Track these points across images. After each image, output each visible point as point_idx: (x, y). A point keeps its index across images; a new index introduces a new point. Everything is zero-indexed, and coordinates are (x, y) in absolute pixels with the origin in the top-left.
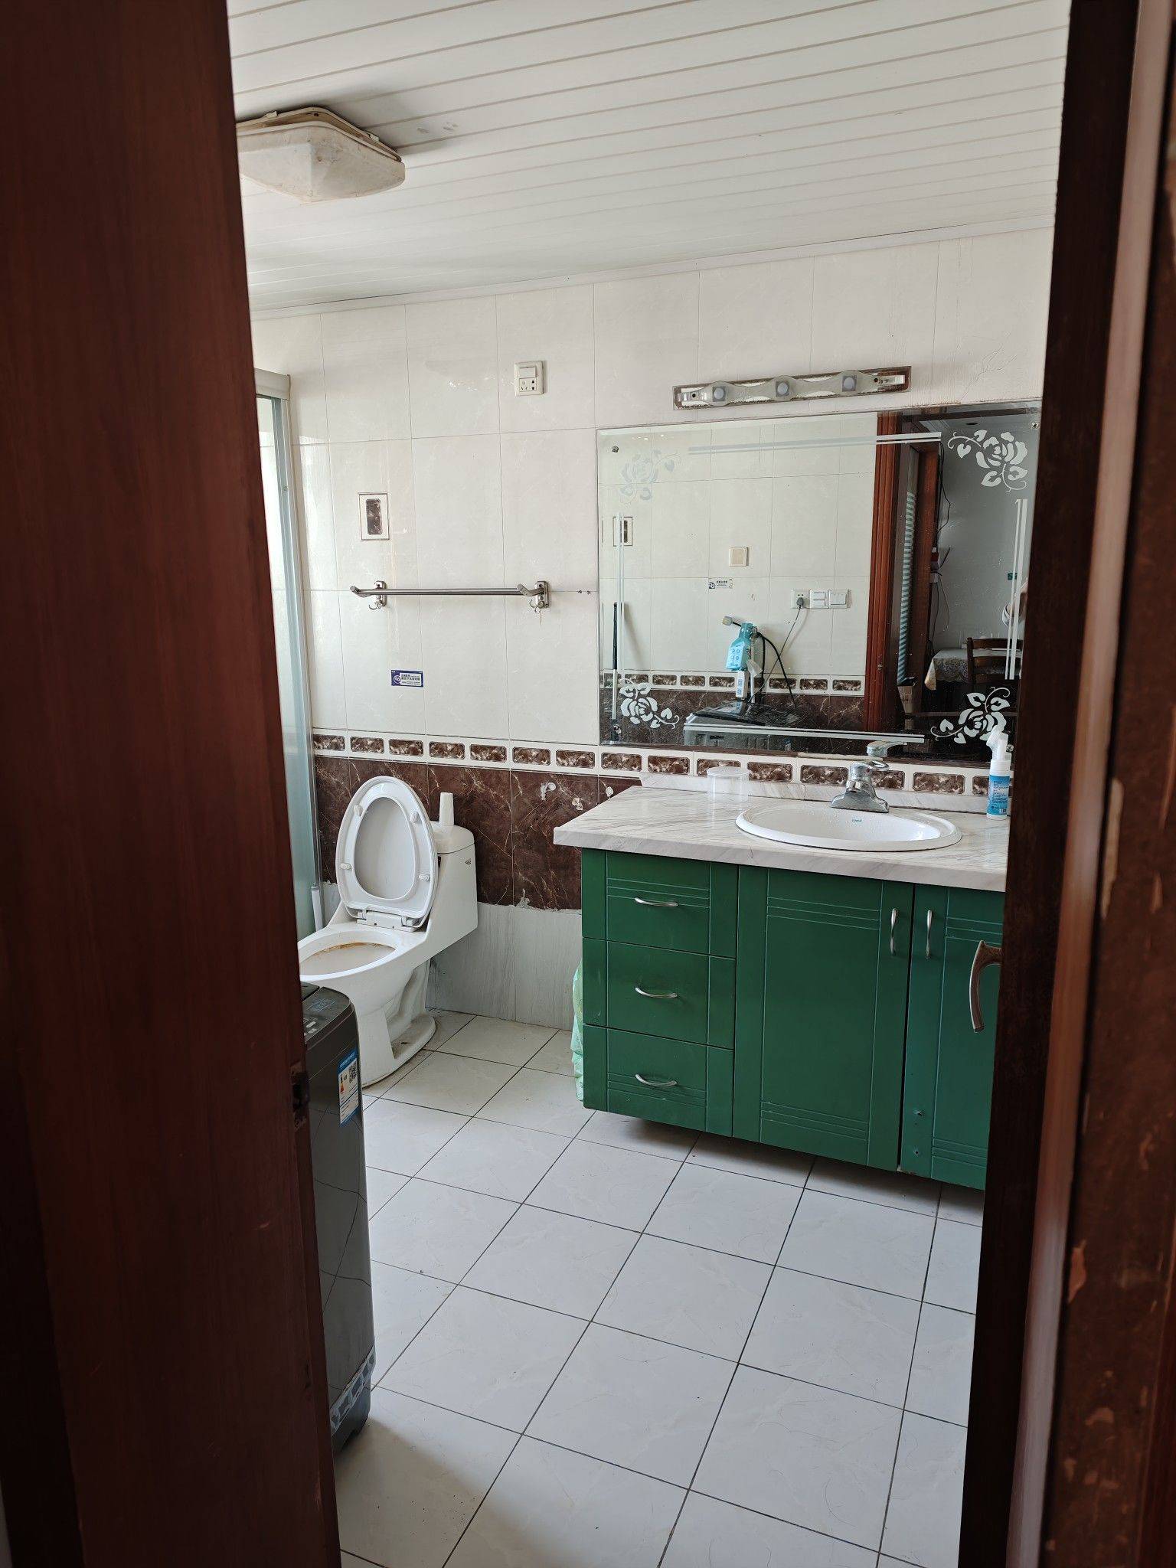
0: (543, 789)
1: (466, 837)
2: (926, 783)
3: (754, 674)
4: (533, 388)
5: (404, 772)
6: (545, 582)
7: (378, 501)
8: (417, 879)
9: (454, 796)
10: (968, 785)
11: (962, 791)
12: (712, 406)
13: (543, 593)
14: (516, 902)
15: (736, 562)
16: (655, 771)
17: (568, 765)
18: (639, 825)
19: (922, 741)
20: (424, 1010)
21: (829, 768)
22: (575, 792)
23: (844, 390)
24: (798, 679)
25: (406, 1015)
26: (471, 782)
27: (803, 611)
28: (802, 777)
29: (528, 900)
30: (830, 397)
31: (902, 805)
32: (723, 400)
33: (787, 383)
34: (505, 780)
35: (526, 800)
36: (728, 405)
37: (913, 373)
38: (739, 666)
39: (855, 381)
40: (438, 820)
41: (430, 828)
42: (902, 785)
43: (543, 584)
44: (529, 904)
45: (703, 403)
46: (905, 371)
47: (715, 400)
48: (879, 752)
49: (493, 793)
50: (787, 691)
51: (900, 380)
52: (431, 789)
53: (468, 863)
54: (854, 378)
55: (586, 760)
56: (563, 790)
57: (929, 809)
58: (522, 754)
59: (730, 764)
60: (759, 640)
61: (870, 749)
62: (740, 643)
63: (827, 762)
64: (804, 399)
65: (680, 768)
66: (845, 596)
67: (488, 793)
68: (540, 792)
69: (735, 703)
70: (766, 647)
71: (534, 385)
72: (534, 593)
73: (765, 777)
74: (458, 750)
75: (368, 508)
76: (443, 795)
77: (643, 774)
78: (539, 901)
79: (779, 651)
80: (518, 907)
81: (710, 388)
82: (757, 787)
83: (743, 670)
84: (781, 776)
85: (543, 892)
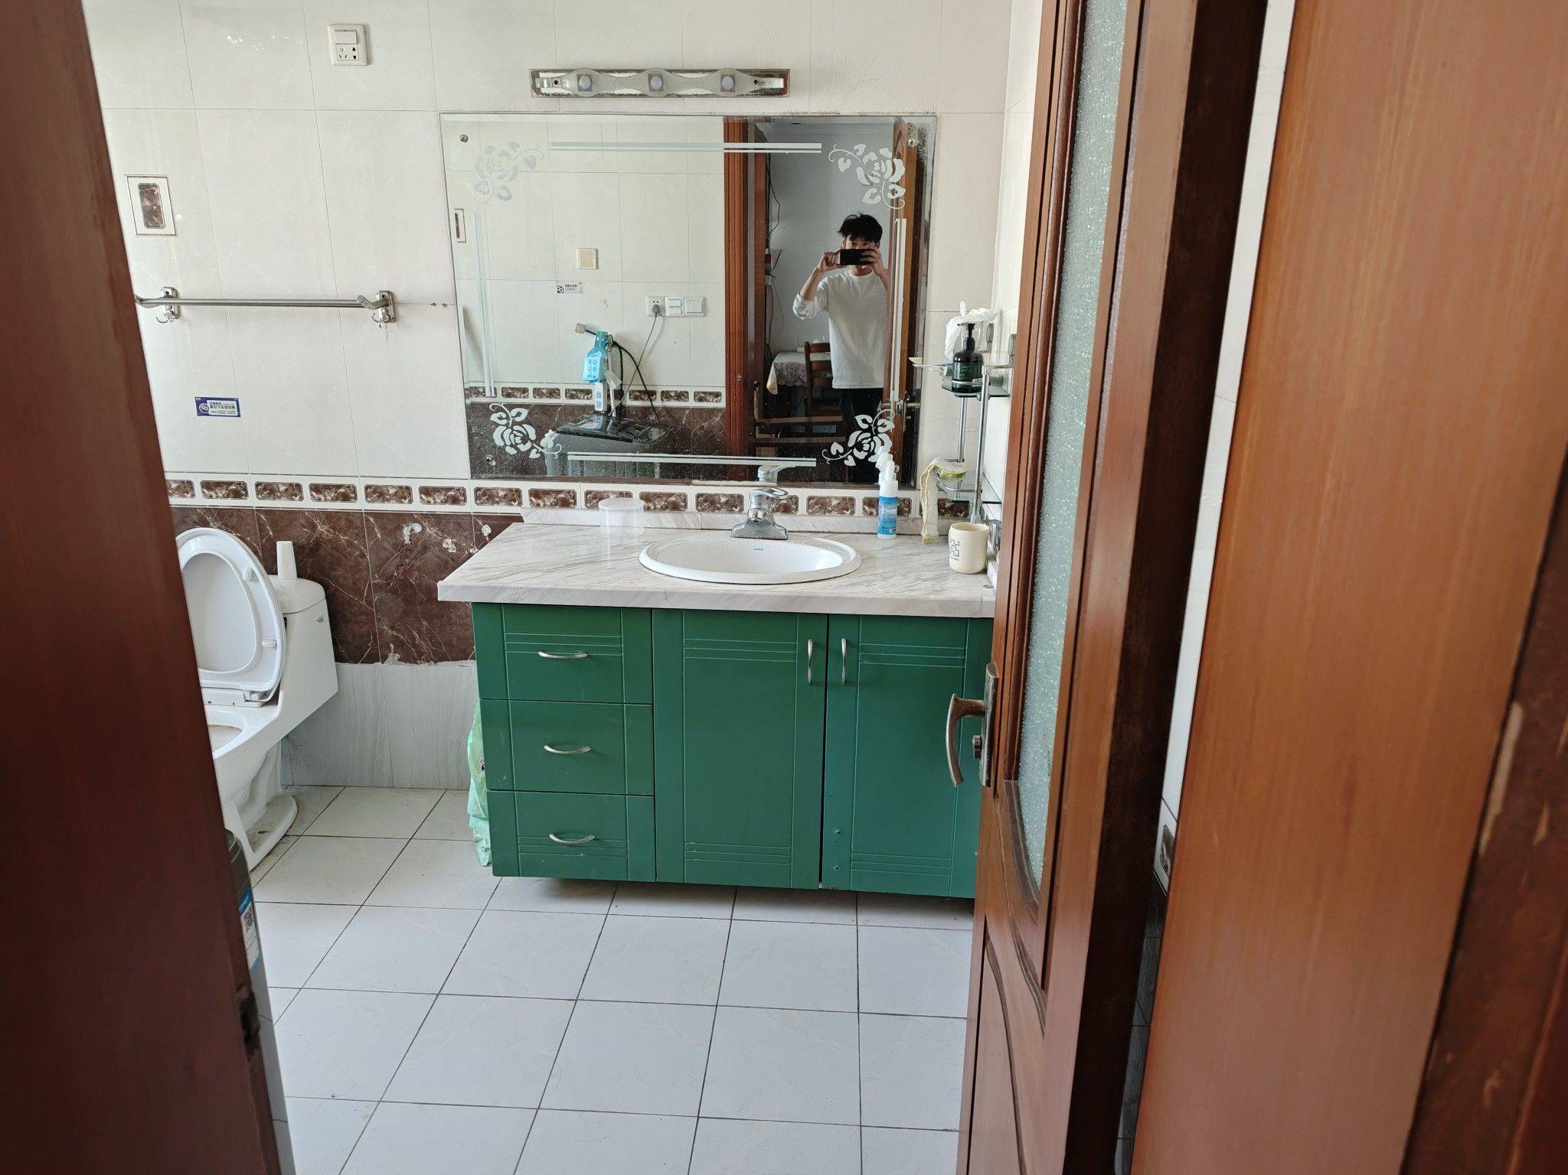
0: (406, 531)
1: (314, 592)
2: (819, 506)
3: (613, 386)
4: (355, 57)
5: (227, 520)
6: (389, 292)
7: (155, 186)
8: (260, 648)
9: (294, 545)
10: (859, 505)
11: (853, 513)
12: (576, 96)
13: (387, 305)
14: (384, 659)
15: (584, 264)
16: (538, 505)
17: (435, 503)
18: (535, 571)
19: (814, 464)
20: (280, 790)
21: (724, 495)
22: (445, 532)
23: (723, 90)
24: (659, 390)
25: (259, 799)
26: (314, 527)
27: (659, 318)
28: (697, 506)
29: (398, 656)
30: (707, 96)
31: (798, 530)
32: (590, 90)
33: (661, 77)
34: (358, 523)
35: (386, 545)
36: (595, 96)
37: (791, 76)
38: (597, 378)
39: (734, 80)
40: (276, 573)
41: (269, 585)
42: (797, 509)
43: (386, 294)
44: (399, 660)
45: (566, 92)
46: (783, 74)
47: (580, 89)
48: (770, 476)
49: (343, 538)
50: (647, 404)
51: (778, 83)
52: (262, 538)
53: (321, 620)
54: (733, 77)
55: (456, 497)
56: (431, 531)
57: (823, 532)
58: (376, 493)
59: (621, 494)
60: (615, 350)
61: (761, 473)
62: (596, 354)
63: (722, 489)
64: (679, 96)
65: (566, 501)
66: (700, 302)
67: (338, 540)
68: (402, 535)
69: (595, 417)
70: (624, 359)
71: (355, 53)
72: (377, 305)
73: (659, 507)
74: (294, 490)
75: (141, 194)
76: (279, 544)
77: (524, 509)
78: (411, 655)
79: (637, 363)
80: (386, 664)
81: (574, 75)
82: (651, 519)
83: (601, 381)
84: (676, 505)
85: (414, 646)
